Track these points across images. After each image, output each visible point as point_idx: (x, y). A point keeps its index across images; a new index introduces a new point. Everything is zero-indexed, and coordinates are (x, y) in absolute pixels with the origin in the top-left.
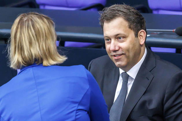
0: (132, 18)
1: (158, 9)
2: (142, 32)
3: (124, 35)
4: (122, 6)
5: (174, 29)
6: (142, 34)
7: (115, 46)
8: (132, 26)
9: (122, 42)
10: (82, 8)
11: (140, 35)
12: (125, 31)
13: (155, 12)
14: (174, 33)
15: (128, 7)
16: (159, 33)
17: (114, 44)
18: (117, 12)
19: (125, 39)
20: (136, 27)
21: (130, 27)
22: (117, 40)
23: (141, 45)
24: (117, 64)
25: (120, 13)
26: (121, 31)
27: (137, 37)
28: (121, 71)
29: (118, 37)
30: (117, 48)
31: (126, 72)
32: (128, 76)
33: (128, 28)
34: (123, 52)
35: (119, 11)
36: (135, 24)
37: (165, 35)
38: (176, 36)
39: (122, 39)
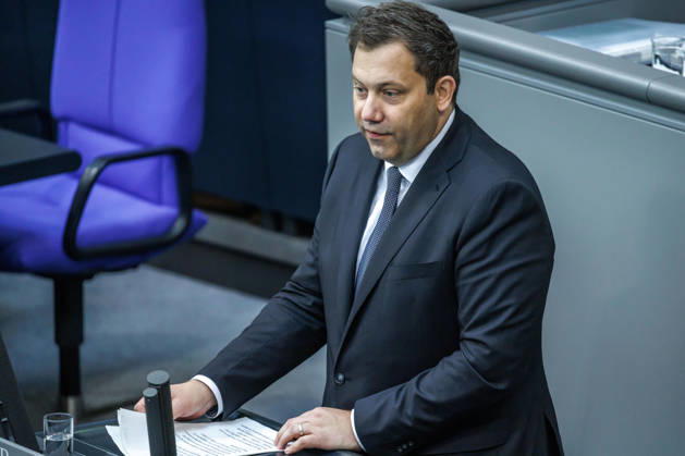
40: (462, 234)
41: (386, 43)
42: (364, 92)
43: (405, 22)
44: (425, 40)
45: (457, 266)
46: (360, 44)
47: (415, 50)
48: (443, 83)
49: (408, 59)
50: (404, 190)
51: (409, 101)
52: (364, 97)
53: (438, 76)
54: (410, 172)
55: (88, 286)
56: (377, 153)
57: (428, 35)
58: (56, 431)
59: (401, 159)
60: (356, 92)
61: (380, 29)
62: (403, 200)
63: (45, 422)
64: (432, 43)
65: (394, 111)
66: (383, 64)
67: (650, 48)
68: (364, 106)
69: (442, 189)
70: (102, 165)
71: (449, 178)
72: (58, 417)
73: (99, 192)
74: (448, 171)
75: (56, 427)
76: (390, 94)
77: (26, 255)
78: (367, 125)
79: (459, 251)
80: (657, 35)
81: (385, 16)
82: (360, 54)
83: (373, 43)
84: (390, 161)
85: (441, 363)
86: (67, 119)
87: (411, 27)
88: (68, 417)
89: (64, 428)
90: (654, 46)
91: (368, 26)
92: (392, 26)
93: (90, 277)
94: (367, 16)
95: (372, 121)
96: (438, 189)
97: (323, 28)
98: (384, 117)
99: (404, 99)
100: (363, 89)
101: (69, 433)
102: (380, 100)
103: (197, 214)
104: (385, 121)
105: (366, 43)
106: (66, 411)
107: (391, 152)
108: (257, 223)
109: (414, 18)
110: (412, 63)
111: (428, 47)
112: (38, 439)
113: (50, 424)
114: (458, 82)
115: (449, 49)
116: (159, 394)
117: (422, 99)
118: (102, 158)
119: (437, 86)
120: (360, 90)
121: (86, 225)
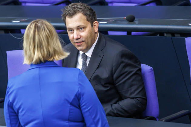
0: (88, 13)
1: (112, 2)
2: (96, 23)
3: (84, 26)
4: (79, 4)
5: (125, 17)
6: (96, 24)
7: (78, 35)
8: (89, 19)
9: (83, 31)
10: (54, 4)
11: (95, 25)
12: (84, 24)
13: (110, 5)
14: (125, 20)
15: (84, 4)
16: (113, 20)
17: (77, 33)
18: (77, 9)
19: (85, 29)
20: (91, 20)
21: (88, 20)
22: (78, 30)
23: (96, 33)
24: (79, 48)
25: (79, 10)
26: (81, 24)
27: (93, 27)
28: (81, 53)
29: (79, 28)
30: (79, 37)
31: (84, 53)
32: (87, 56)
33: (86, 21)
34: (84, 40)
35: (78, 8)
36: (91, 17)
37: (118, 22)
38: (127, 22)
39: (83, 29)
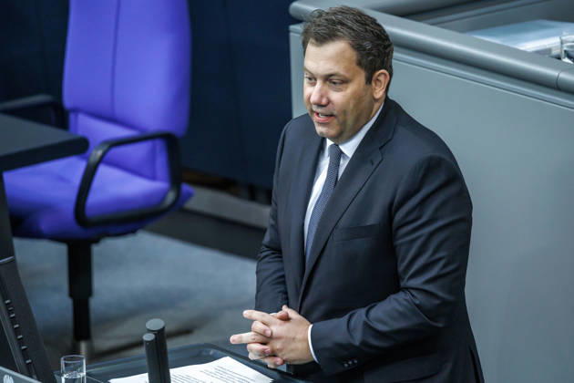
40: (396, 201)
41: (333, 40)
42: (313, 81)
43: (350, 24)
44: (365, 39)
45: (394, 228)
46: (312, 40)
47: (357, 47)
48: (379, 75)
49: (352, 54)
50: (344, 164)
51: (350, 89)
52: (314, 84)
53: (375, 70)
54: (349, 148)
55: (96, 249)
56: (321, 133)
57: (369, 35)
58: (72, 371)
59: (341, 137)
60: (306, 81)
61: (328, 28)
62: (343, 173)
63: (62, 362)
64: (372, 42)
65: (337, 97)
66: (330, 59)
67: (559, 44)
68: (312, 92)
69: (376, 163)
70: (106, 147)
71: (382, 154)
72: (72, 359)
73: (103, 171)
74: (381, 148)
75: (72, 367)
76: (334, 83)
77: (45, 224)
78: (315, 108)
79: (395, 214)
80: (564, 33)
81: (334, 18)
82: (311, 49)
83: (322, 39)
84: (331, 138)
85: (388, 299)
86: (76, 110)
87: (355, 27)
88: (81, 359)
89: (77, 368)
90: (562, 43)
91: (319, 25)
92: (339, 27)
93: (97, 241)
94: (318, 17)
95: (320, 105)
96: (373, 164)
97: (288, 32)
98: (329, 102)
99: (346, 88)
100: (313, 79)
101: (81, 371)
102: (326, 88)
103: (186, 188)
104: (330, 105)
105: (317, 40)
106: (79, 353)
107: (333, 132)
108: (236, 195)
109: (357, 21)
110: (355, 58)
111: (368, 45)
112: (57, 377)
113: (66, 365)
114: (391, 75)
115: (386, 47)
116: (156, 338)
117: (362, 87)
118: (105, 142)
119: (374, 78)
120: (310, 79)
121: (94, 198)
